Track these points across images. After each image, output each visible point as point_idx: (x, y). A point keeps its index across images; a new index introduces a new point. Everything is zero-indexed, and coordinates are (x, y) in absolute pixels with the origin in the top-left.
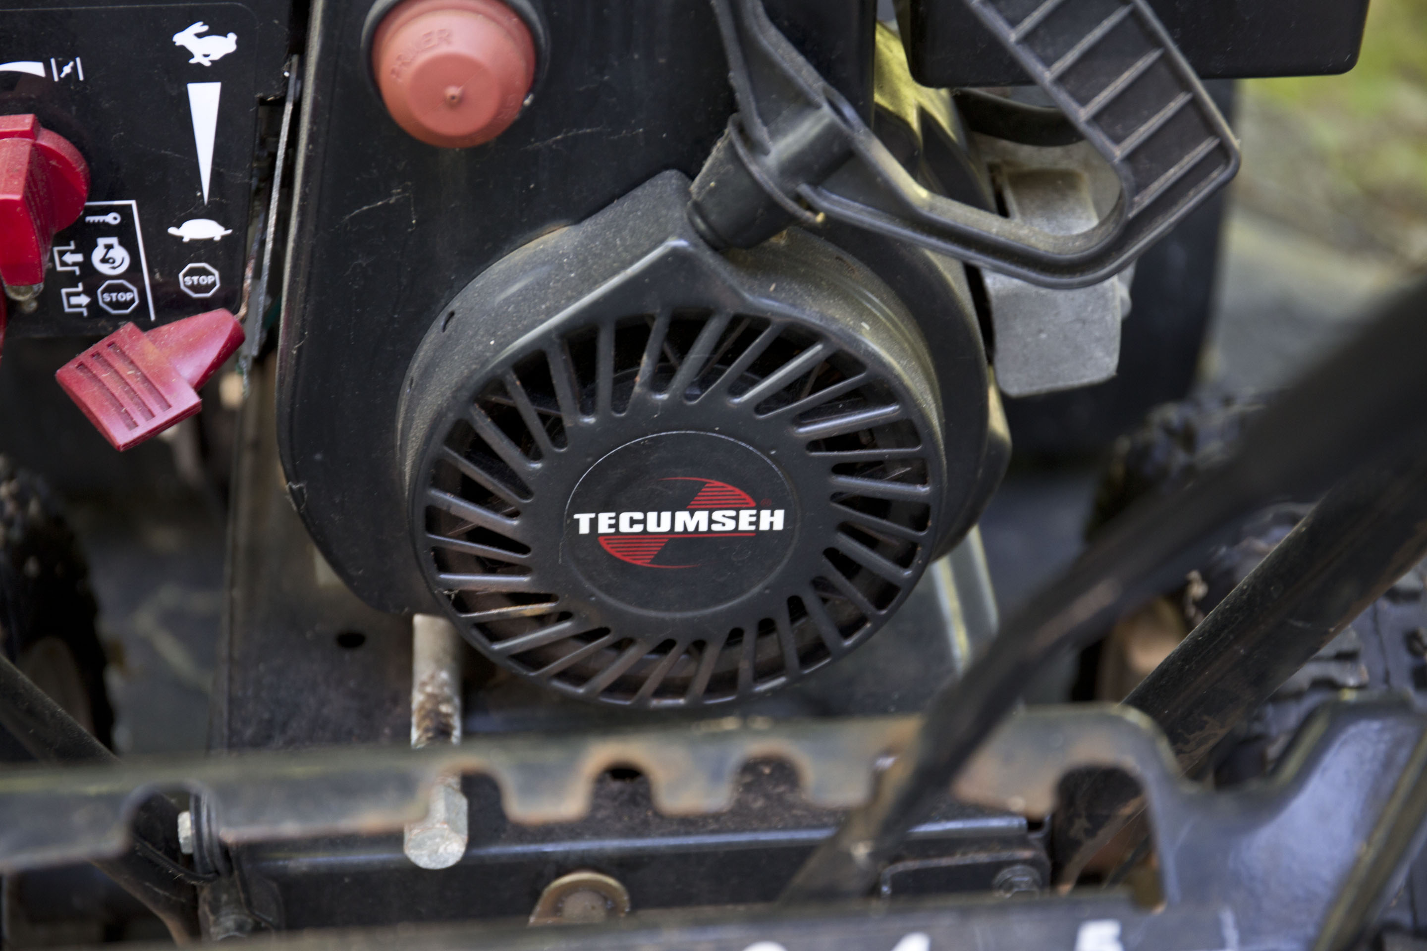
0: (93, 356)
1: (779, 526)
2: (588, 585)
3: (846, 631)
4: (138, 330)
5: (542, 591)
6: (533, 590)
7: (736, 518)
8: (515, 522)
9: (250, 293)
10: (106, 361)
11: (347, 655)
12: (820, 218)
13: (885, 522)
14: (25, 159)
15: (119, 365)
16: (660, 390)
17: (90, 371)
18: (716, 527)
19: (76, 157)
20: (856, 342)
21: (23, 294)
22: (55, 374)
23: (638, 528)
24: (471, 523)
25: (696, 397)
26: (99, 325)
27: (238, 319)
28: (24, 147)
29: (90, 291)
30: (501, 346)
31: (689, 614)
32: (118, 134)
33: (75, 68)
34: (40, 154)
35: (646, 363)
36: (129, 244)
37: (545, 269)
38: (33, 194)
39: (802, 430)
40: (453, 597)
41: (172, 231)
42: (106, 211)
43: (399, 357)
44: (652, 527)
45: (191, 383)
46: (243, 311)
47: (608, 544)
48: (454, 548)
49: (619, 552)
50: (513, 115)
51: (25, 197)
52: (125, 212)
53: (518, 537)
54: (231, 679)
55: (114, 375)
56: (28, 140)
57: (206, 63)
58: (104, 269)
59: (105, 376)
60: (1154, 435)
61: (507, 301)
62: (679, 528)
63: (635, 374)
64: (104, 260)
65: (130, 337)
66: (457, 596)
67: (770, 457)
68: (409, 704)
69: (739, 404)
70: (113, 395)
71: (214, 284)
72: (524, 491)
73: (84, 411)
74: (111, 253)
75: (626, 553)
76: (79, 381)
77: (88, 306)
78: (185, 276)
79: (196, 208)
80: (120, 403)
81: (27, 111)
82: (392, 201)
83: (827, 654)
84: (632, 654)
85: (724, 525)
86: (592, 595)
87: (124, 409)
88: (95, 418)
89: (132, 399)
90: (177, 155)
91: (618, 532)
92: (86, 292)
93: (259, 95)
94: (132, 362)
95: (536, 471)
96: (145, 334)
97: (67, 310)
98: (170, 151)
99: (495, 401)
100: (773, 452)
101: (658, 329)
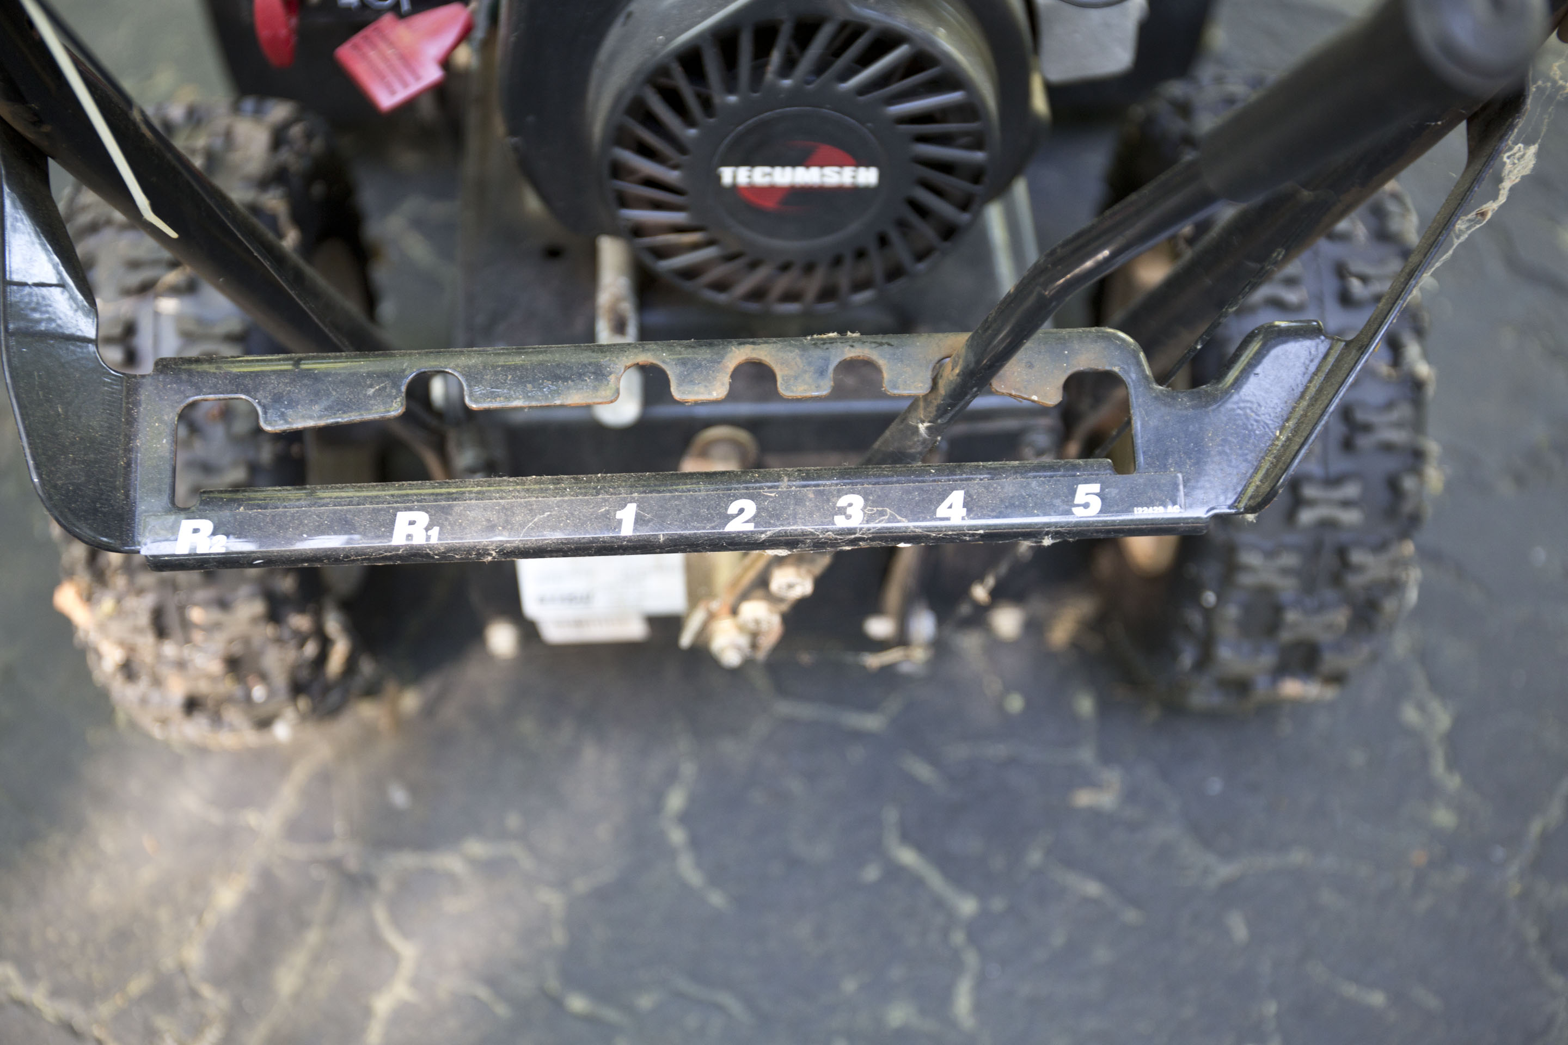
2: (729, 221)
3: (920, 257)
4: (397, 19)
5: (696, 223)
6: (689, 223)
8: (676, 173)
10: (372, 42)
11: (551, 264)
13: (951, 179)
15: (382, 45)
16: (786, 76)
17: (361, 50)
20: (933, 44)
22: (334, 53)
25: (812, 82)
26: (367, 14)
27: (469, 11)
30: (669, 40)
31: (804, 244)
35: (776, 57)
39: (892, 110)
40: (633, 227)
43: (590, 46)
45: (435, 61)
46: (473, 5)
48: (632, 191)
53: (678, 185)
55: (379, 54)
59: (372, 54)
60: (1160, 107)
61: (673, 6)
63: (768, 64)
65: (389, 24)
67: (867, 128)
69: (847, 88)
70: (378, 69)
72: (682, 149)
76: (353, 58)
80: (385, 76)
83: (905, 274)
84: (761, 271)
86: (731, 228)
87: (387, 81)
88: (366, 85)
89: (391, 71)
94: (392, 44)
95: (692, 136)
96: (401, 22)
99: (663, 81)
100: (869, 125)
101: (786, 32)
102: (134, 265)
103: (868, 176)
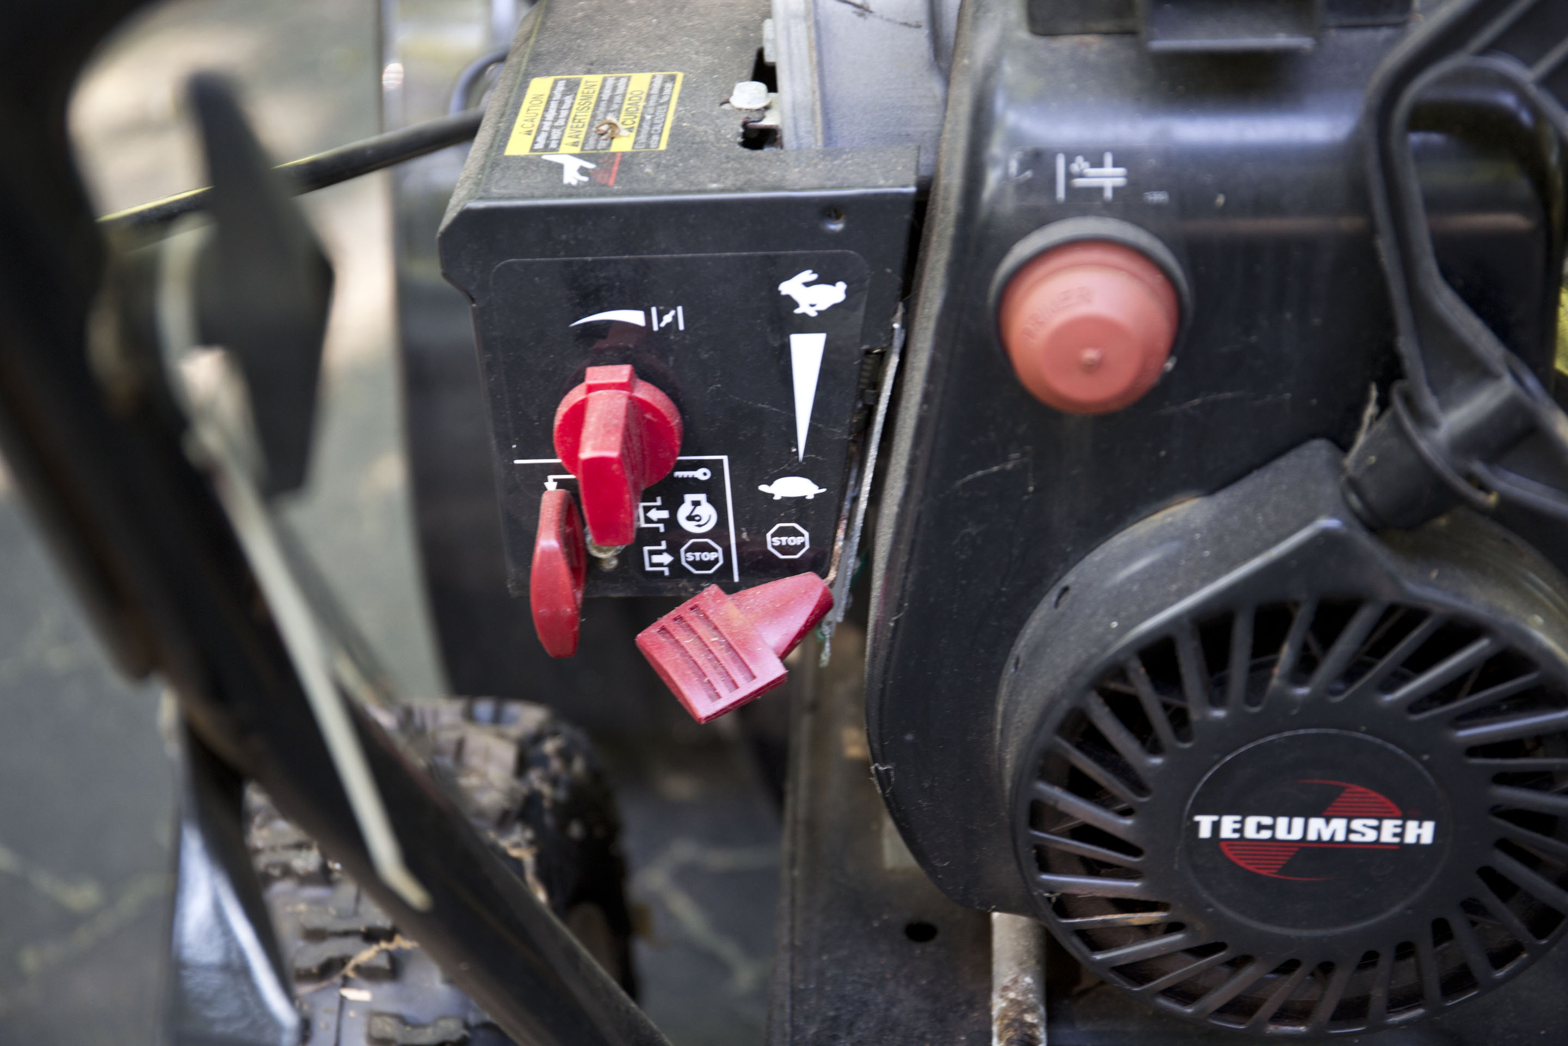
0: (675, 619)
1: (1427, 838)
2: (1205, 895)
3: (1498, 960)
4: (722, 593)
5: (1153, 898)
6: (1143, 897)
7: (1378, 829)
8: (1128, 822)
9: (841, 556)
10: (689, 626)
11: (917, 949)
12: (1492, 499)
13: (1550, 841)
14: (621, 412)
15: (702, 629)
16: (1300, 683)
17: (672, 636)
18: (1354, 838)
19: (672, 410)
20: (1526, 637)
21: (605, 552)
22: (635, 638)
23: (1266, 834)
24: (1077, 819)
25: (1339, 693)
26: (680, 585)
27: (827, 584)
28: (620, 400)
29: (673, 550)
30: (1124, 629)
31: (1318, 933)
32: (715, 386)
33: (675, 318)
34: (638, 407)
35: (1286, 654)
36: (717, 501)
37: (1176, 545)
38: (628, 448)
39: (1463, 733)
40: (1054, 900)
41: (763, 488)
42: (695, 466)
43: (1004, 633)
44: (1281, 834)
45: (777, 653)
46: (832, 575)
47: (1231, 850)
48: (1059, 847)
49: (1244, 859)
50: (1152, 379)
51: (622, 455)
52: (716, 467)
53: (1130, 838)
54: (792, 969)
55: (698, 642)
56: (625, 392)
57: (812, 313)
58: (690, 527)
59: (687, 641)
61: (1131, 579)
62: (1312, 836)
63: (1273, 664)
64: (690, 518)
65: (714, 600)
66: (1059, 900)
67: (1424, 763)
68: (989, 1010)
69: (1391, 702)
70: (695, 663)
71: (803, 545)
72: (1139, 786)
73: (665, 679)
74: (698, 511)
75: (1250, 862)
76: (661, 647)
77: (670, 566)
78: (773, 536)
79: (789, 466)
80: (703, 673)
81: (624, 362)
82: (1009, 466)
83: (1474, 985)
84: (1249, 973)
85: (1363, 835)
86: (1209, 906)
87: (707, 679)
88: (676, 687)
89: (715, 668)
90: (774, 409)
91: (1242, 838)
92: (669, 550)
93: (865, 347)
94: (716, 628)
95: (1155, 767)
96: (729, 598)
97: (648, 568)
98: (767, 404)
99: (1116, 686)
100: (1426, 757)
101: (1302, 617)
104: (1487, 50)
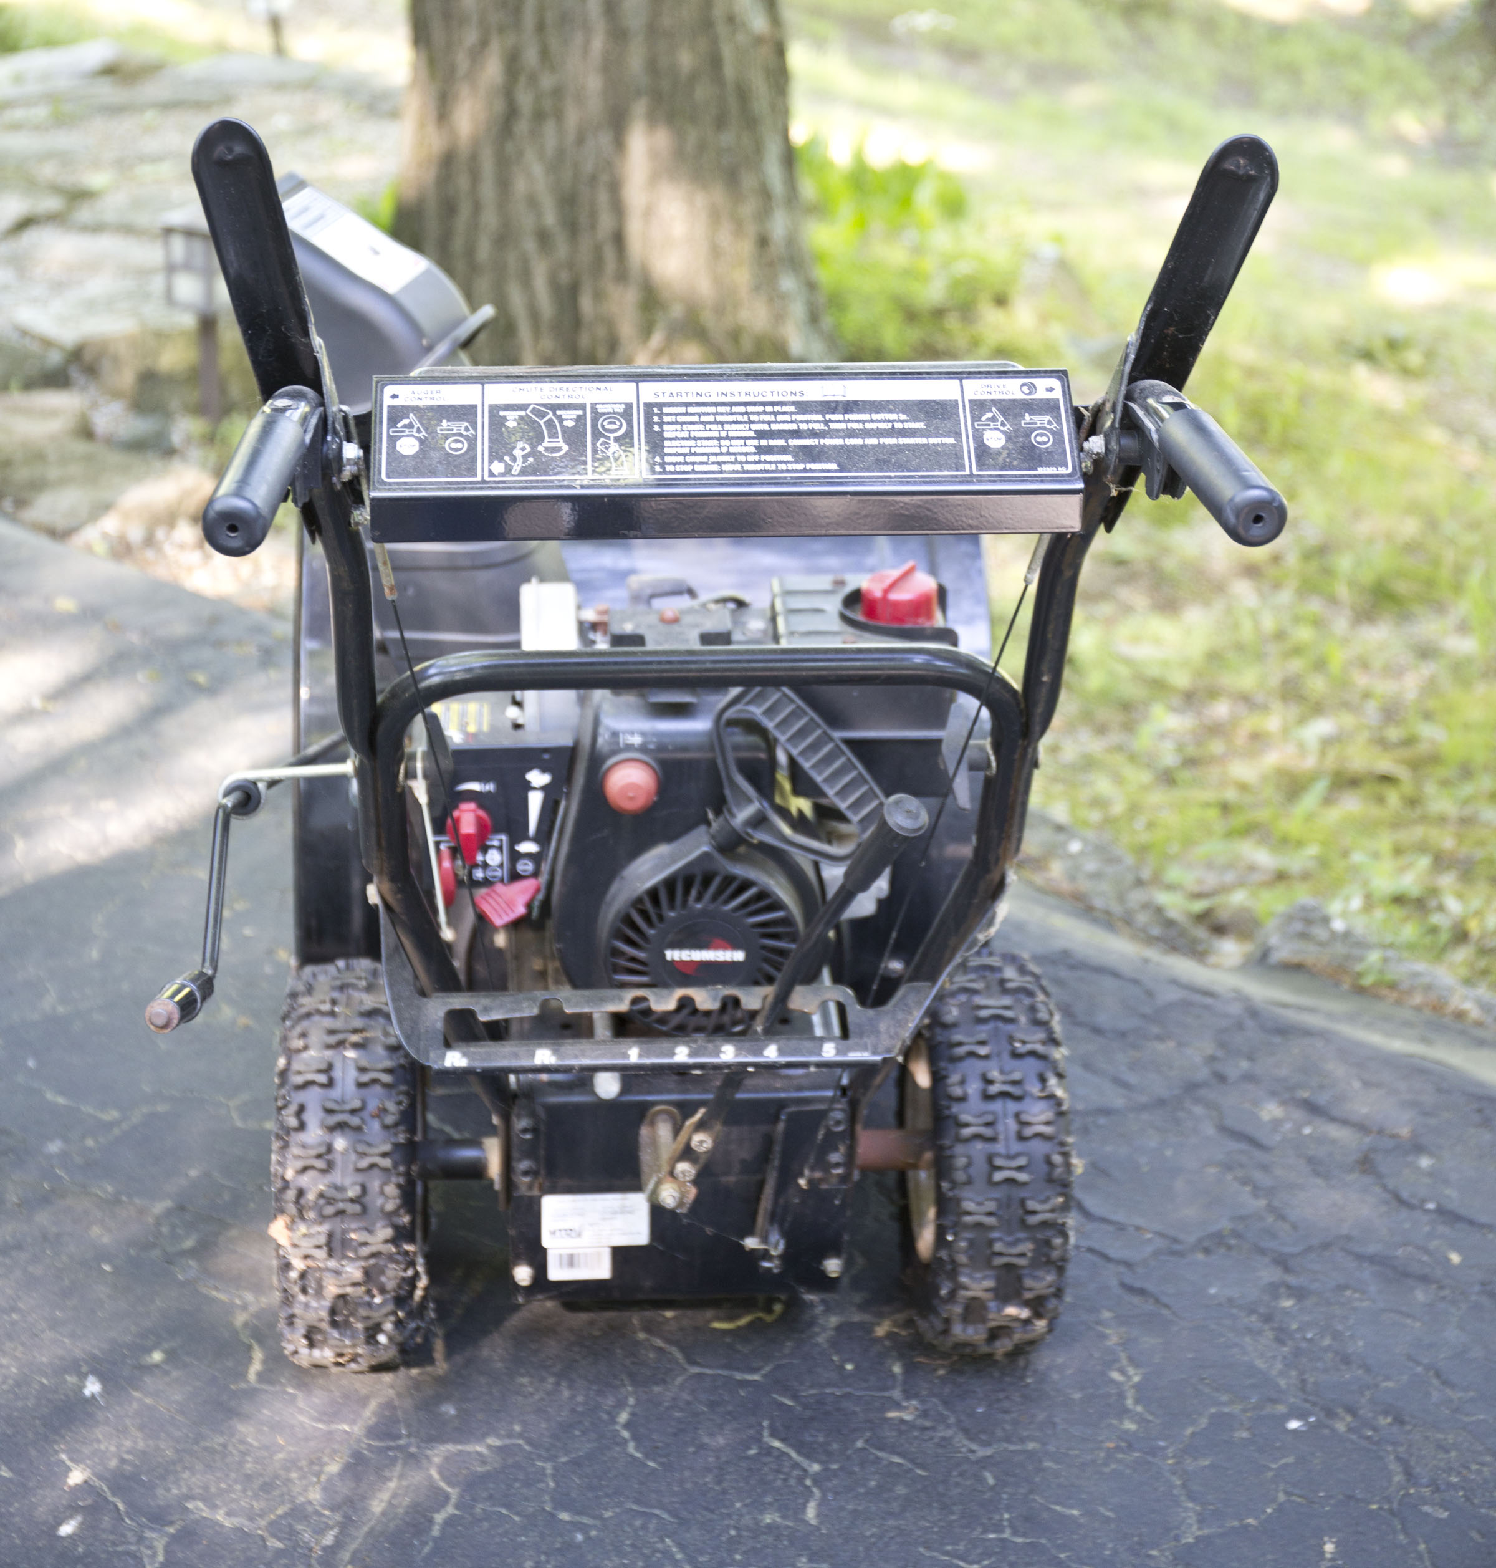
0: (486, 893)
4: (501, 886)
6: (650, 982)
8: (645, 954)
9: (544, 873)
10: (490, 895)
12: (755, 841)
14: (473, 819)
15: (495, 897)
16: (698, 903)
17: (485, 897)
19: (489, 819)
20: (769, 888)
24: (628, 954)
25: (711, 905)
26: (486, 883)
27: (538, 883)
28: (472, 815)
29: (485, 871)
30: (643, 885)
32: (505, 812)
33: (491, 787)
35: (694, 893)
36: (501, 853)
39: (750, 920)
42: (493, 839)
45: (522, 906)
46: (540, 880)
48: (621, 965)
50: (650, 803)
51: (476, 832)
52: (501, 841)
53: (645, 961)
55: (495, 902)
56: (473, 813)
59: (491, 901)
61: (644, 870)
63: (689, 897)
64: (491, 859)
65: (499, 888)
67: (737, 930)
69: (727, 909)
70: (494, 907)
71: (530, 869)
72: (648, 941)
73: (486, 913)
74: (494, 856)
76: (481, 900)
77: (483, 877)
78: (520, 866)
79: (527, 839)
80: (497, 911)
81: (473, 802)
82: (604, 834)
87: (499, 913)
88: (489, 915)
89: (502, 909)
90: (522, 819)
92: (483, 871)
94: (500, 896)
95: (653, 934)
96: (504, 887)
97: (476, 878)
98: (520, 817)
99: (640, 906)
101: (698, 880)
102: (332, 1032)
103: (739, 956)
104: (748, 703)
